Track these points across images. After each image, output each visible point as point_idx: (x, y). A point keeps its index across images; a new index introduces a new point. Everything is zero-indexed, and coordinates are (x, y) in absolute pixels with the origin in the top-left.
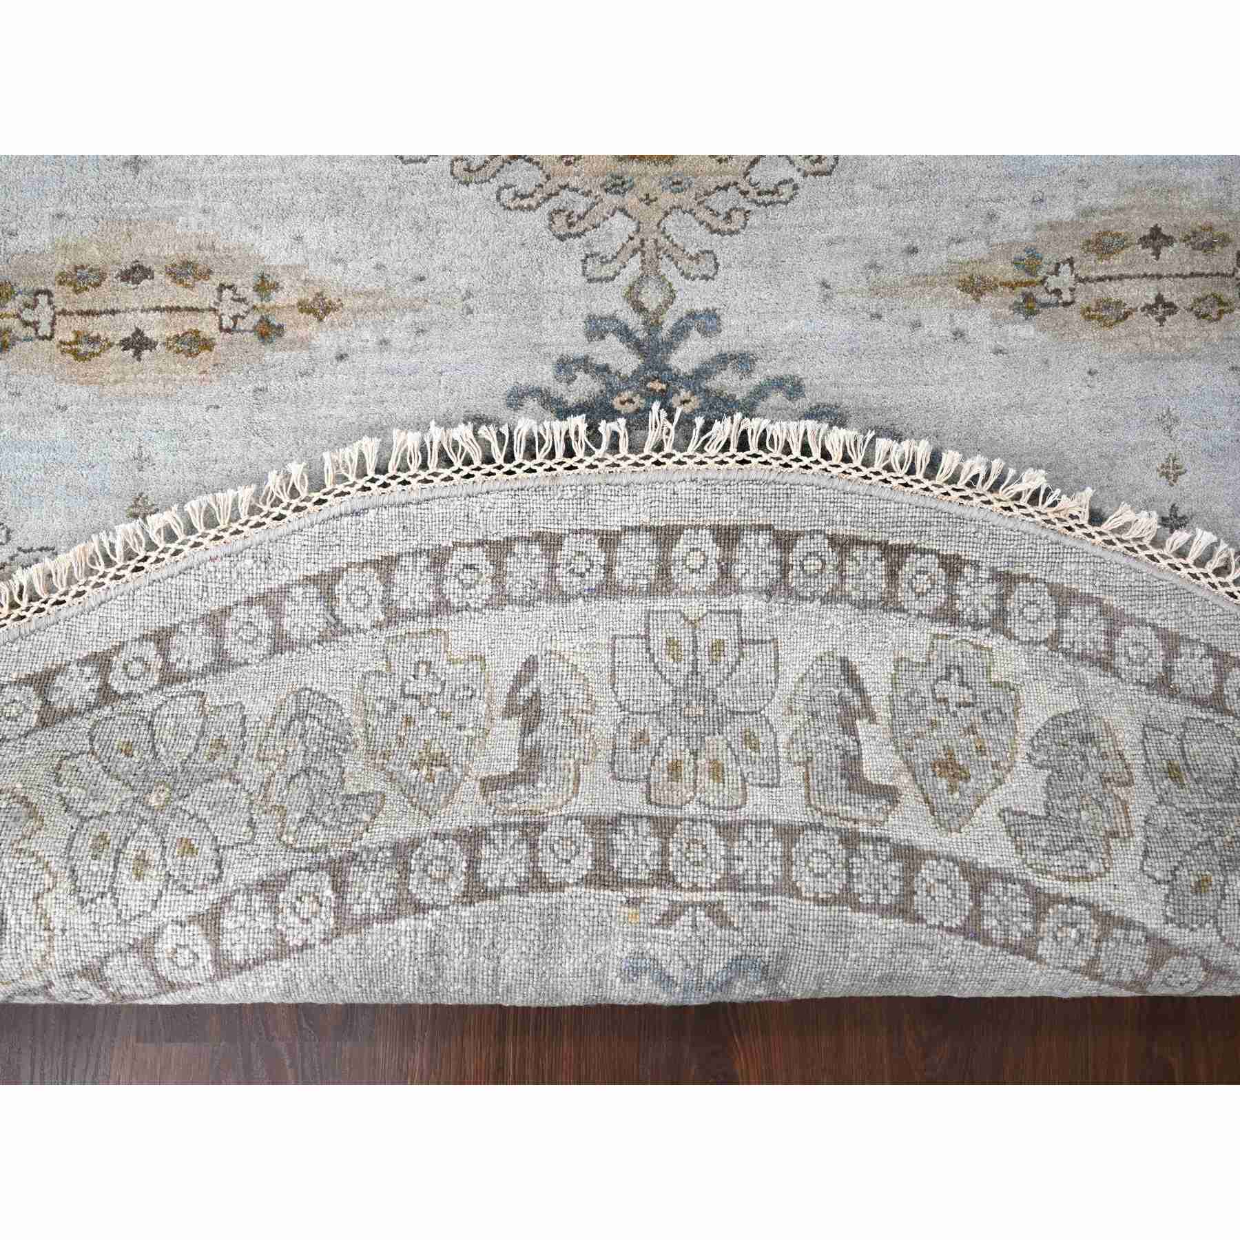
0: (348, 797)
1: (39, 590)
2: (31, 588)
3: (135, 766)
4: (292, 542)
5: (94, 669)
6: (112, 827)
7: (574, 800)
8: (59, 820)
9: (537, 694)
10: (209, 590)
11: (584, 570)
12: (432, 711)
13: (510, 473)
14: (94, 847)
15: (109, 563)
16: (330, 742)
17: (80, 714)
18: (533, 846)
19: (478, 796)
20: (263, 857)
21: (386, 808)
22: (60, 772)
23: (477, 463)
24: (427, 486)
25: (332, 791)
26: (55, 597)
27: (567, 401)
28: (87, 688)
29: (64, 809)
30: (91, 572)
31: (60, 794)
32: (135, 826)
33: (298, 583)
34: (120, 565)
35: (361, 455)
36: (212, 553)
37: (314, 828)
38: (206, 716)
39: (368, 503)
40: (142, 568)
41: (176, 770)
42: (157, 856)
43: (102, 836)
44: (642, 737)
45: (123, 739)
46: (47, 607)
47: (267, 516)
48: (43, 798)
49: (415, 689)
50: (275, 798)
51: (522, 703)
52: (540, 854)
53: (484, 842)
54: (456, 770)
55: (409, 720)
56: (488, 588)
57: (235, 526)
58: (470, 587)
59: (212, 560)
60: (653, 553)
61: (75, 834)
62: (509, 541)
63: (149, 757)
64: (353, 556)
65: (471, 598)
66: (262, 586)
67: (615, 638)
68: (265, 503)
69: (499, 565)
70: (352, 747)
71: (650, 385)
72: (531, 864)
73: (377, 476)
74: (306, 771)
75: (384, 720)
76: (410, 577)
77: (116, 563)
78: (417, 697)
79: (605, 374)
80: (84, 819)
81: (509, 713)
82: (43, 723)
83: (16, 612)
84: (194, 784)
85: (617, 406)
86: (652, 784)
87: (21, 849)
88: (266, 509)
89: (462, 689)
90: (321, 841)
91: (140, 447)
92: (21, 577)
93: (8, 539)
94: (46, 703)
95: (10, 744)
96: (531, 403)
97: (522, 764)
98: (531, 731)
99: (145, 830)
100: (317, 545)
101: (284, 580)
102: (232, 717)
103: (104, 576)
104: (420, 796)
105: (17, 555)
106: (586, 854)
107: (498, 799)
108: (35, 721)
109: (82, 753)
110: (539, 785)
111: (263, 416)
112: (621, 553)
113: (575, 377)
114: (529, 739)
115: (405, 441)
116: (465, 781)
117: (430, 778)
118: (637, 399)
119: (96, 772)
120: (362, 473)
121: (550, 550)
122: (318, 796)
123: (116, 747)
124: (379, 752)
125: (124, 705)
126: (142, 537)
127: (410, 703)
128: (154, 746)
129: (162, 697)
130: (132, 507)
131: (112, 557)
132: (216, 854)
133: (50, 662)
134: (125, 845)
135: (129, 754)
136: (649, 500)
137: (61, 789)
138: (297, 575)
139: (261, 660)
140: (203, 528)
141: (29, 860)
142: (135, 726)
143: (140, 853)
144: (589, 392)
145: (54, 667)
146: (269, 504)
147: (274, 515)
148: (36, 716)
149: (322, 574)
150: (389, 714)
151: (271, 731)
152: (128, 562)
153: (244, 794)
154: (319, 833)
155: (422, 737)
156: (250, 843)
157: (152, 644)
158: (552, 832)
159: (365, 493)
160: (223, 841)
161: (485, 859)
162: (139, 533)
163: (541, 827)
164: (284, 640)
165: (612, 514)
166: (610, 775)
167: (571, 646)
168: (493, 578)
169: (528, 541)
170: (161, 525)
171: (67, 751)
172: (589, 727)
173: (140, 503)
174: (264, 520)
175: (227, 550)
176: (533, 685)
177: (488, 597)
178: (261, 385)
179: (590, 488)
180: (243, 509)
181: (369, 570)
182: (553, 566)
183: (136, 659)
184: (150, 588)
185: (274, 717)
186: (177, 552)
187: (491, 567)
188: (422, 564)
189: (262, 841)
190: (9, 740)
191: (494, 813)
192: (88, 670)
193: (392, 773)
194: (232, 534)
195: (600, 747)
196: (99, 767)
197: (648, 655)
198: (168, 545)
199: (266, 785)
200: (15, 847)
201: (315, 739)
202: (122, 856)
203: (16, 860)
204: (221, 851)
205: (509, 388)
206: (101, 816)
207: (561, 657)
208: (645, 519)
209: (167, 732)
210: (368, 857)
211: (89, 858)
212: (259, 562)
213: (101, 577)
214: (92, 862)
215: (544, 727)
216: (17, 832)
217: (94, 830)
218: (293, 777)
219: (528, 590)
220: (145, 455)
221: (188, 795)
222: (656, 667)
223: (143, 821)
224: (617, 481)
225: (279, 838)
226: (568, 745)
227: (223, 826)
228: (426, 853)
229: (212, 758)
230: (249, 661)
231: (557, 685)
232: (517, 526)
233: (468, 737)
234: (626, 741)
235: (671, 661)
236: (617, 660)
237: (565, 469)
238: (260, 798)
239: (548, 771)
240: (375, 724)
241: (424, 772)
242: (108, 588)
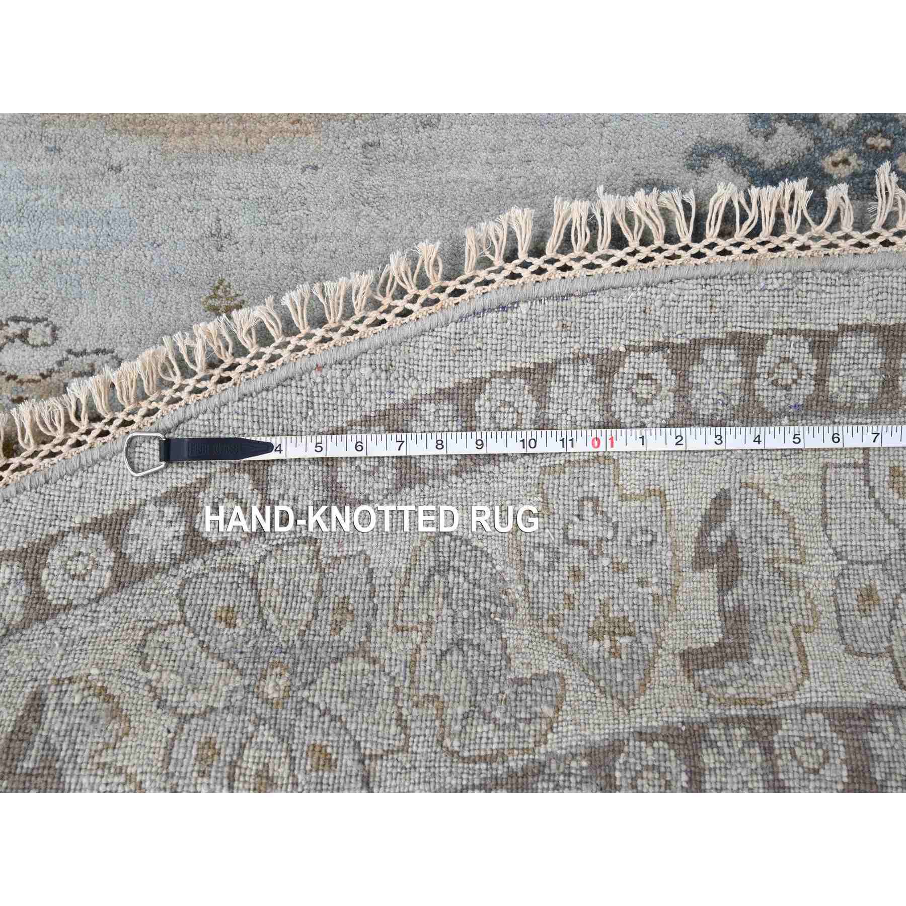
0: (519, 682)
1: (101, 408)
2: (91, 407)
3: (240, 639)
4: (421, 345)
5: (177, 509)
6: (221, 730)
7: (806, 682)
8: (151, 721)
9: (732, 538)
10: (316, 406)
11: (790, 382)
12: (606, 562)
13: (699, 255)
14: (200, 759)
15: (186, 373)
16: (482, 604)
17: (164, 570)
18: (768, 750)
19: (682, 677)
20: (422, 770)
21: (570, 696)
22: (145, 651)
23: (658, 242)
24: (593, 272)
25: (497, 673)
26: (121, 416)
27: (764, 162)
28: (171, 535)
29: (155, 703)
30: (162, 384)
31: (149, 682)
32: (251, 728)
33: (429, 398)
34: (200, 375)
35: (511, 233)
36: (318, 360)
37: (483, 729)
38: (322, 571)
39: (519, 294)
40: (229, 379)
41: (294, 646)
42: (284, 771)
43: (209, 743)
44: (868, 595)
45: (221, 603)
46: (112, 429)
47: (388, 311)
48: (128, 688)
49: (581, 533)
50: (426, 684)
51: (714, 550)
52: (780, 762)
53: (703, 745)
54: (645, 640)
55: (577, 574)
56: (669, 404)
57: (348, 324)
58: (647, 402)
59: (319, 368)
60: (878, 360)
61: (173, 739)
62: (697, 344)
63: (256, 626)
64: (498, 363)
65: (647, 417)
66: (383, 401)
67: (826, 466)
68: (384, 296)
69: (682, 376)
70: (512, 610)
71: (870, 141)
72: (771, 777)
73: (530, 260)
74: (458, 644)
75: (546, 574)
76: (570, 390)
77: (195, 373)
78: (584, 544)
79: (814, 126)
80: (184, 719)
81: (700, 563)
82: (119, 584)
83: (74, 436)
84: (319, 666)
85: (829, 169)
86: (898, 660)
87: (105, 764)
88: (386, 301)
89: (639, 533)
90: (494, 747)
91: (219, 220)
92: (78, 390)
93: (55, 338)
94: (121, 555)
95: (79, 612)
96: (718, 165)
97: (727, 632)
98: (730, 588)
99: (266, 734)
100: (453, 349)
101: (410, 394)
102: (355, 572)
103: (181, 389)
104: (608, 677)
105: (67, 359)
106: (838, 761)
107: (709, 682)
108: (107, 580)
109: (171, 623)
110: (755, 661)
111: (376, 180)
112: (837, 359)
113: (775, 130)
114: (730, 598)
115: (569, 212)
116: (660, 656)
117: (615, 652)
118: (853, 159)
119: (192, 649)
120: (511, 256)
121: (748, 355)
122: (480, 680)
123: (213, 615)
124: (546, 617)
125: (218, 557)
126: (228, 339)
127: (577, 551)
128: (260, 612)
129: (264, 546)
130: (211, 297)
131: (191, 366)
132: (361, 767)
133: (122, 502)
134: (240, 755)
135: (230, 624)
136: (875, 292)
137: (150, 675)
138: (427, 388)
139: (386, 496)
140: (307, 328)
141: (116, 780)
142: (235, 585)
143: (261, 767)
144: (793, 150)
145: (126, 508)
146: (389, 295)
147: (397, 310)
148: (109, 574)
149: (459, 386)
150: (551, 567)
151: (406, 589)
152: (211, 371)
153: (385, 679)
154: (490, 735)
155: (596, 596)
156: (404, 749)
157: (246, 476)
158: (788, 729)
159: (515, 282)
160: (368, 748)
161: (710, 769)
162: (225, 333)
163: (773, 722)
164: (413, 471)
165: (827, 308)
166: (843, 647)
167: (772, 477)
168: (675, 392)
169: (721, 343)
170: (251, 323)
171: (152, 620)
172: (800, 583)
173: (220, 293)
174: (384, 316)
175: (339, 356)
176: (726, 527)
177: (668, 415)
178: (371, 138)
179: (799, 275)
180: (359, 303)
181: (519, 381)
182: (751, 376)
183: (227, 496)
184: (240, 404)
185: (408, 571)
186: (273, 359)
187: (673, 377)
188: (586, 373)
189: (419, 747)
190: (76, 606)
191: (708, 703)
192: (169, 511)
193: (567, 647)
194: (344, 335)
195: (820, 608)
196: (195, 643)
197: (867, 489)
198: (262, 350)
199: (412, 665)
200: (96, 760)
201: (463, 599)
202: (237, 771)
203: (98, 780)
204: (367, 762)
205: (690, 143)
206: (205, 713)
207: (760, 492)
208: (871, 317)
209: (275, 593)
210: (558, 768)
211: (195, 774)
212: (378, 371)
213: (176, 390)
214: (200, 780)
215: (745, 582)
216: (96, 739)
217: (198, 733)
218: (443, 654)
219: (720, 407)
220: (225, 230)
221: (313, 682)
222: (877, 503)
223: (259, 720)
224: (835, 266)
225: (440, 743)
226: (779, 605)
227: (364, 726)
228: (632, 760)
229: (337, 627)
230: (371, 498)
231: (756, 526)
232: (707, 325)
233: (653, 595)
234: (850, 601)
235: (896, 496)
236: (828, 495)
237: (770, 250)
238: (407, 684)
239: (762, 642)
240: (535, 579)
241: (607, 644)
242: (187, 404)
